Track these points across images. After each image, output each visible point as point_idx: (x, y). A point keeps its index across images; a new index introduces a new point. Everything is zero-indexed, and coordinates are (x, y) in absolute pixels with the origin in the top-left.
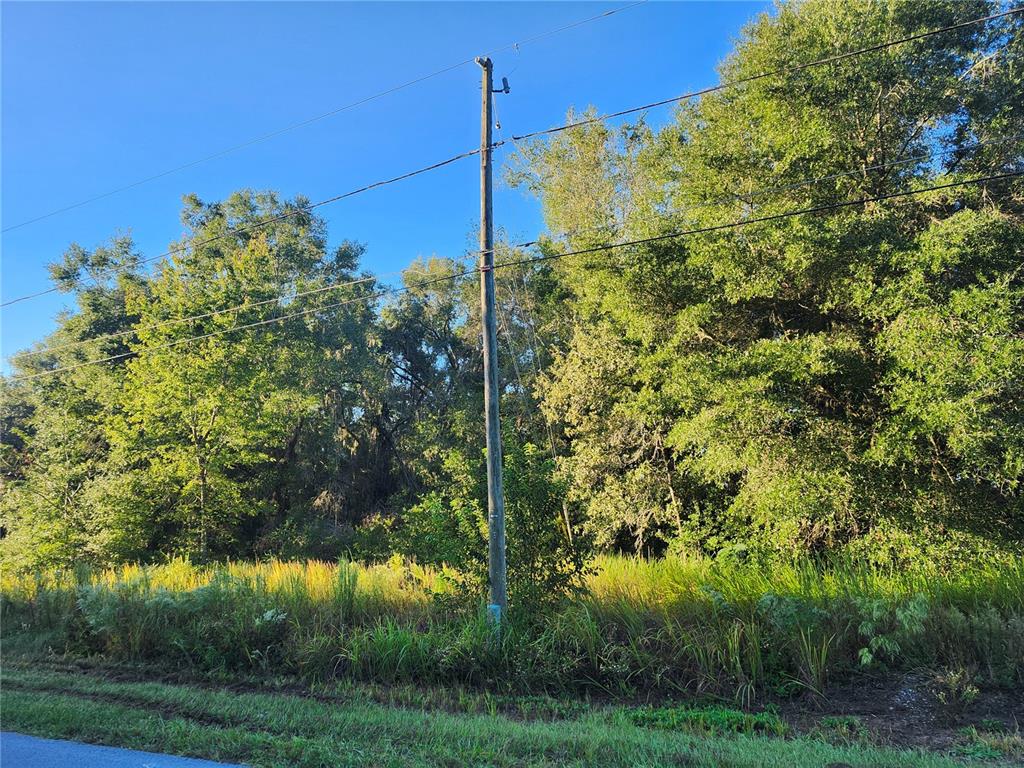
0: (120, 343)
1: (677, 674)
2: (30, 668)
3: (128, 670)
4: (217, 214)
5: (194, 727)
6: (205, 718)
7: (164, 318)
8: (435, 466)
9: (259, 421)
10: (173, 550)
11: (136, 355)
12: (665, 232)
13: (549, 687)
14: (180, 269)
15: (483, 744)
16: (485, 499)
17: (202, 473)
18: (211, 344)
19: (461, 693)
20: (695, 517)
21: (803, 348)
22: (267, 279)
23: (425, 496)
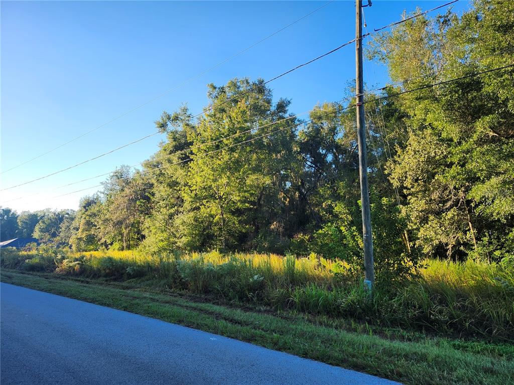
0: (185, 154)
2: (160, 294)
3: (198, 298)
4: (222, 91)
5: (229, 324)
6: (233, 321)
7: (203, 143)
8: (330, 210)
9: (245, 189)
10: (211, 247)
11: (192, 160)
12: (467, 74)
13: (401, 324)
14: (208, 119)
15: (368, 348)
16: (360, 227)
17: (222, 212)
18: (223, 153)
19: (353, 323)
20: (486, 239)
22: (246, 121)
23: (325, 225)
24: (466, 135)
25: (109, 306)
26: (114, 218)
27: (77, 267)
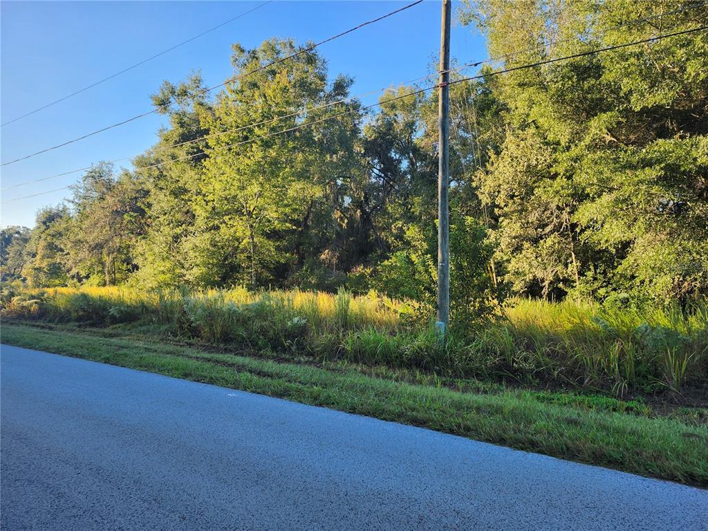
0: (198, 148)
1: (570, 372)
2: (159, 343)
3: (214, 348)
4: (254, 57)
5: (255, 378)
6: (260, 373)
7: (224, 131)
8: (400, 236)
9: (285, 202)
10: (236, 281)
11: (208, 156)
13: (477, 375)
14: (233, 96)
15: (433, 401)
16: (435, 254)
17: (251, 234)
18: (254, 149)
19: (418, 374)
20: (590, 274)
21: (692, 145)
22: (288, 103)
23: (393, 255)
24: (576, 137)
25: (82, 357)
26: (90, 238)
27: (34, 308)
